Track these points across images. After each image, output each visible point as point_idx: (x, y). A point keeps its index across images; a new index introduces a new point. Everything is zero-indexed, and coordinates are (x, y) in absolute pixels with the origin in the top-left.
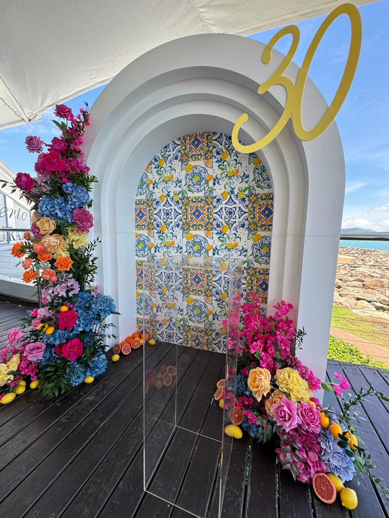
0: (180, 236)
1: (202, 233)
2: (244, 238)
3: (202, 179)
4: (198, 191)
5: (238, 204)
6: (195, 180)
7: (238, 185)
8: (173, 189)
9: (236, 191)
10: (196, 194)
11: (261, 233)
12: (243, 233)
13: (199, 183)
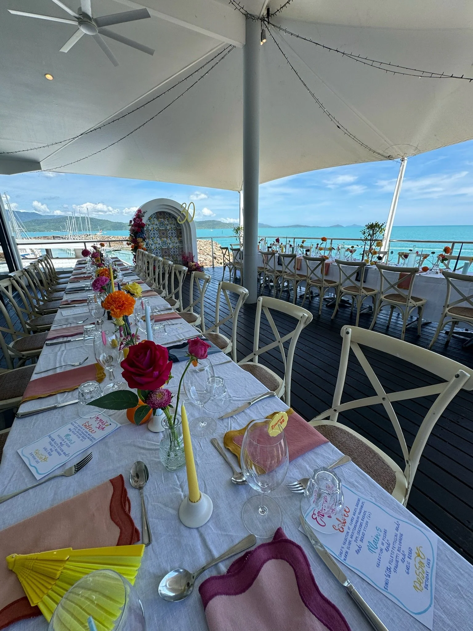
0: (159, 240)
1: (165, 239)
2: (176, 240)
3: (163, 224)
4: (163, 227)
5: (174, 231)
6: (161, 224)
7: (173, 226)
8: (155, 227)
9: (173, 228)
10: (162, 228)
11: (180, 238)
12: (176, 238)
13: (163, 225)
